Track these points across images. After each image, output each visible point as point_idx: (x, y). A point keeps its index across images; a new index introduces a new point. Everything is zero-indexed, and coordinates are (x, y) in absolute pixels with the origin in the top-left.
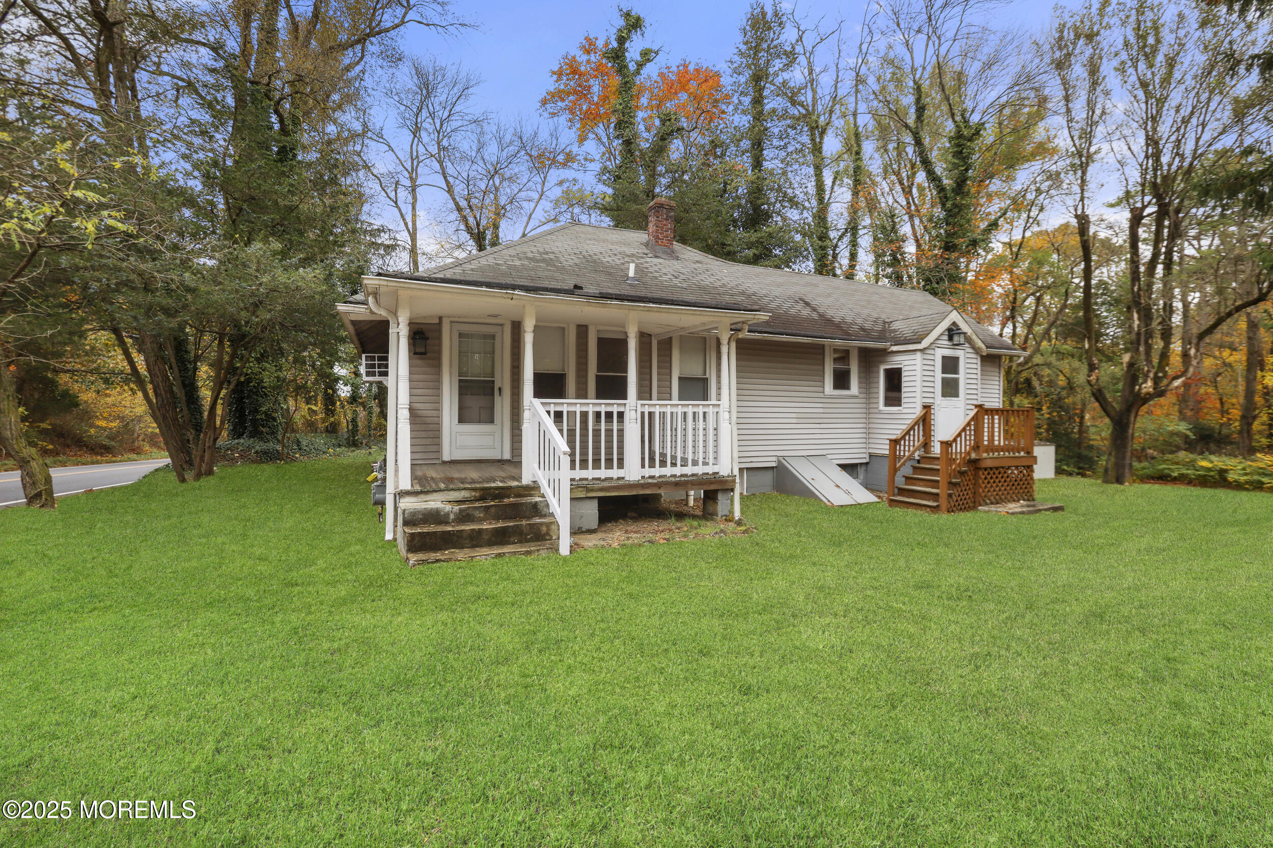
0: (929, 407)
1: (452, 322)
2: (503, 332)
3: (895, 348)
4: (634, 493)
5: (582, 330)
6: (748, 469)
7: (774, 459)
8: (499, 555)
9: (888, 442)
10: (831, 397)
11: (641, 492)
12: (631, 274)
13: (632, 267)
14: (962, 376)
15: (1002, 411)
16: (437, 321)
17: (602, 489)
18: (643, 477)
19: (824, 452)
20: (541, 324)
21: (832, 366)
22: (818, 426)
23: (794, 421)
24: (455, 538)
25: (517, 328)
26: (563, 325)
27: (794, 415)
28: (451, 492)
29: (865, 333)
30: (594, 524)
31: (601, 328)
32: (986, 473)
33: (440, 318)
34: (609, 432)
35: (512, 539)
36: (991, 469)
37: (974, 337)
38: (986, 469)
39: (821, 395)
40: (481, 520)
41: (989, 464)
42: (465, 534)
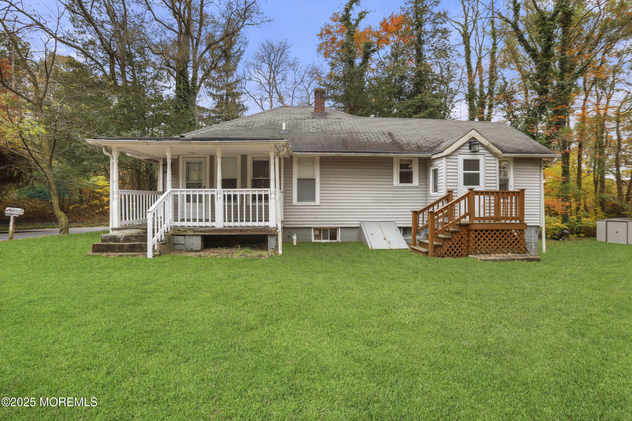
0: (452, 191)
1: (183, 158)
2: (206, 160)
3: (434, 157)
4: (218, 234)
5: (244, 158)
6: (341, 228)
7: (358, 223)
8: (120, 256)
9: (411, 213)
10: (398, 187)
11: (222, 234)
12: (284, 128)
13: (284, 124)
14: (482, 172)
15: (497, 193)
16: (177, 157)
17: (201, 231)
18: (224, 227)
19: (394, 220)
20: (224, 156)
21: (399, 169)
22: (389, 204)
23: (372, 201)
24: (112, 248)
25: (212, 158)
26: (235, 156)
27: (372, 198)
28: (133, 230)
29: (419, 148)
30: (199, 248)
31: (254, 156)
32: (476, 233)
33: (179, 156)
34: (260, 207)
35: (137, 250)
36: (481, 231)
37: (491, 146)
38: (476, 231)
39: (391, 186)
40: (133, 241)
41: (479, 227)
42: (116, 246)
